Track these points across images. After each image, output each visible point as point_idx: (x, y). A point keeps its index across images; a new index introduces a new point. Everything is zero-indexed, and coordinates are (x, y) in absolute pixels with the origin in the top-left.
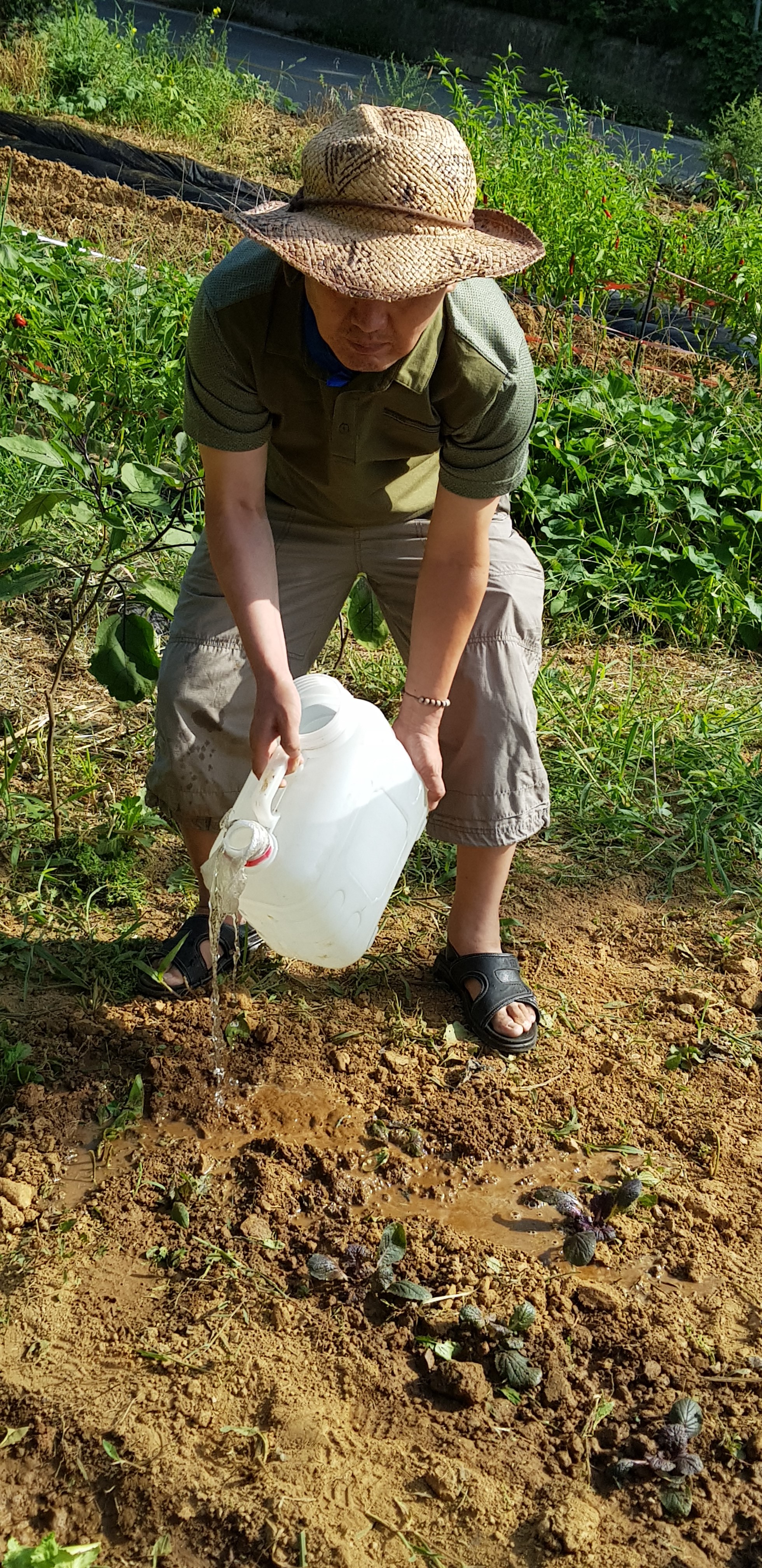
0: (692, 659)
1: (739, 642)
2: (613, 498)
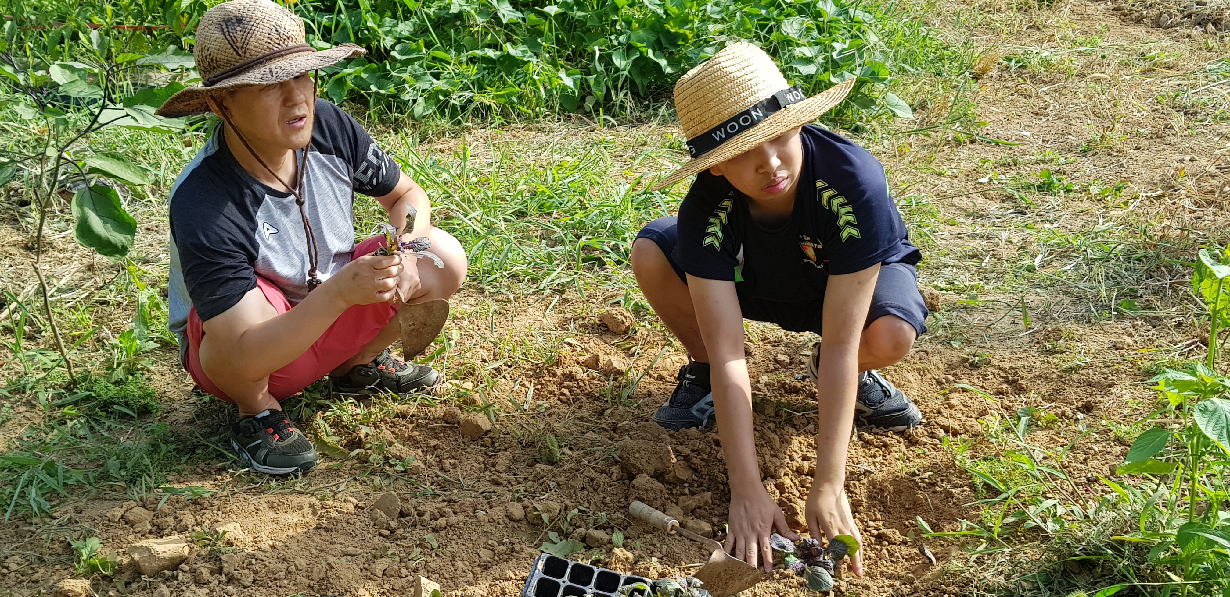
0: (530, 130)
1: (563, 109)
2: (439, 19)
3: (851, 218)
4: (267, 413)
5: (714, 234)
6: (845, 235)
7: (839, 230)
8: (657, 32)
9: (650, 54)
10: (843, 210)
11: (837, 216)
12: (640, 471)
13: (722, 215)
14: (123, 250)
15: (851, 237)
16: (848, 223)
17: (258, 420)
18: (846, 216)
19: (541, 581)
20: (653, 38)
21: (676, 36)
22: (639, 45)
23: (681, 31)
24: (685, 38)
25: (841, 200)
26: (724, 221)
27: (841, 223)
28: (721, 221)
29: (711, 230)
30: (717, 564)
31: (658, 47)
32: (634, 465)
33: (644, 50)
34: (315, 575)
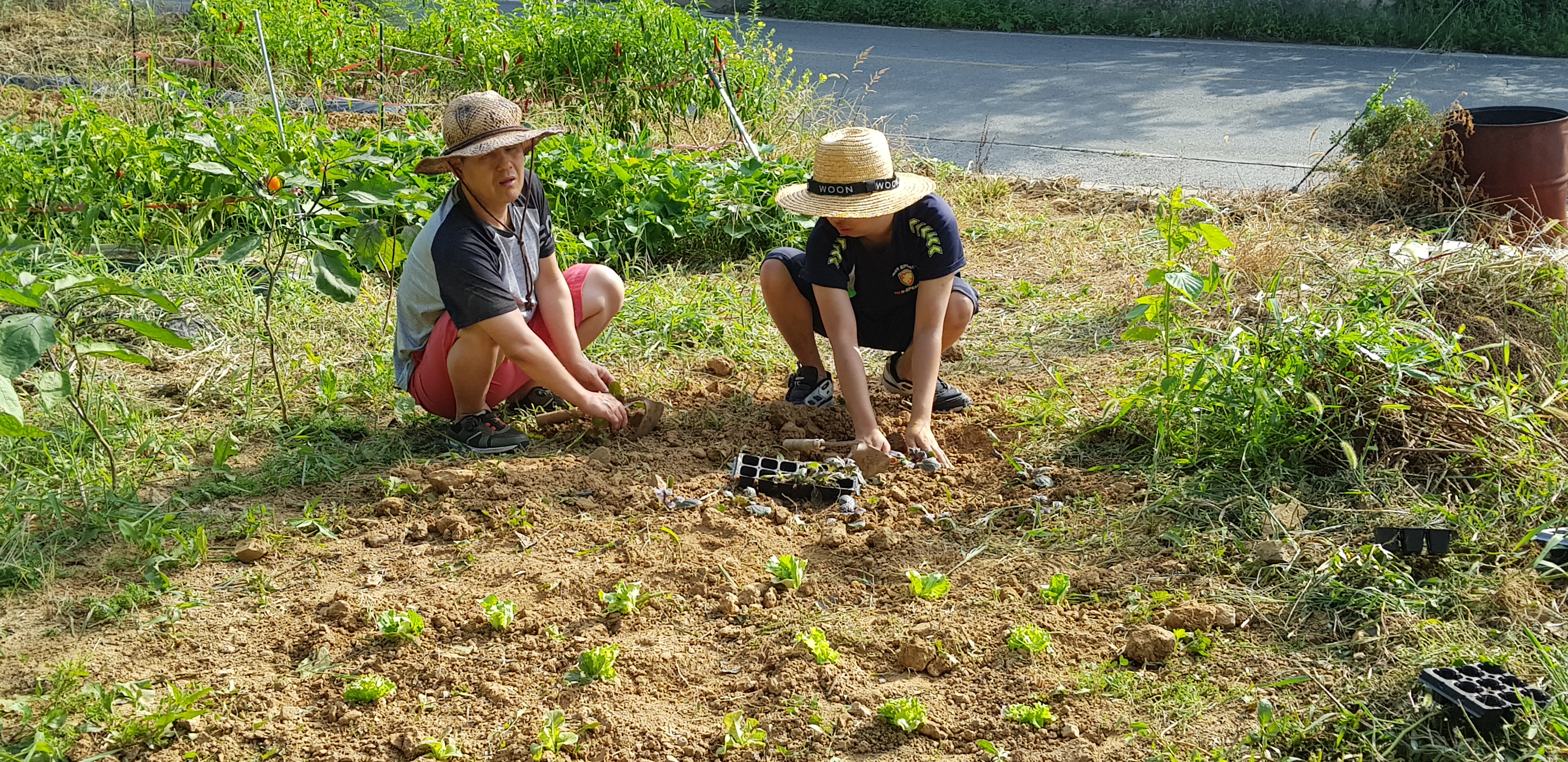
3: (936, 240)
4: (484, 412)
5: (836, 256)
6: (931, 252)
7: (927, 249)
8: (661, 202)
9: (659, 220)
10: (930, 236)
11: (926, 240)
12: (786, 421)
13: (843, 242)
14: (352, 299)
15: (936, 253)
16: (934, 244)
17: (477, 418)
18: (932, 239)
19: (743, 468)
20: (658, 209)
21: (681, 205)
22: (648, 213)
23: (684, 200)
24: (688, 206)
25: (928, 229)
26: (843, 247)
27: (929, 244)
28: (841, 249)
29: (834, 253)
30: (862, 452)
31: (664, 214)
32: (782, 417)
33: (652, 217)
34: (576, 480)
